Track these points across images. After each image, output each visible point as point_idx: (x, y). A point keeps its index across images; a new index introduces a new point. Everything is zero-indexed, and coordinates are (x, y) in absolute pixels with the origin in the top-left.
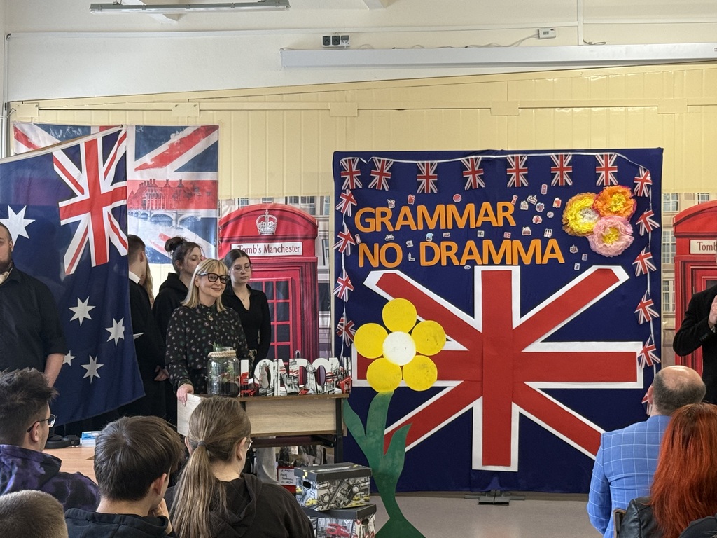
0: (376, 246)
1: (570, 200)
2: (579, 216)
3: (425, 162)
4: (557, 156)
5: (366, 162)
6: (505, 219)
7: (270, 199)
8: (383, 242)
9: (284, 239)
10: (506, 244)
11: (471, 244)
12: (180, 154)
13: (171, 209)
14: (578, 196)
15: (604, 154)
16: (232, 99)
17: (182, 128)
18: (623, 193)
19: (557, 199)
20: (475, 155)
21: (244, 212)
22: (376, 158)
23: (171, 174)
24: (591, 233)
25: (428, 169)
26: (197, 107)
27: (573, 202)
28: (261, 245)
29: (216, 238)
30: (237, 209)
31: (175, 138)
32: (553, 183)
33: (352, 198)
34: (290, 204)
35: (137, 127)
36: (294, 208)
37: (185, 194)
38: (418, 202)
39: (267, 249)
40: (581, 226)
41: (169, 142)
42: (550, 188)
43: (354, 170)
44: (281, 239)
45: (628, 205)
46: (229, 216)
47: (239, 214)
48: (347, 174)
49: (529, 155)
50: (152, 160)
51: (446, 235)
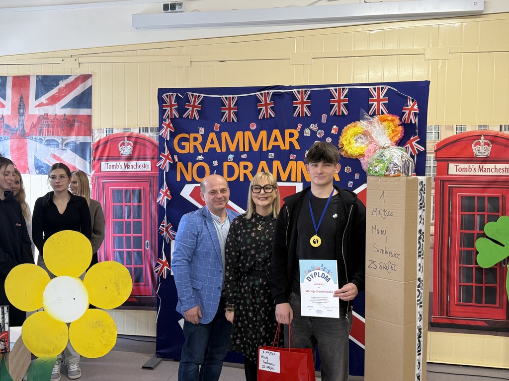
0: (190, 164)
1: (345, 127)
2: (353, 141)
3: (228, 96)
4: (336, 90)
5: (182, 96)
6: (291, 143)
7: (128, 129)
8: (194, 162)
9: (138, 159)
10: (292, 164)
11: (263, 164)
12: (65, 95)
13: (58, 135)
14: (353, 124)
15: (376, 87)
16: (101, 55)
17: (68, 77)
18: (392, 121)
19: (335, 127)
20: (267, 90)
21: (110, 138)
22: (190, 93)
23: (58, 110)
24: (363, 155)
25: (231, 102)
26: (77, 61)
27: (348, 128)
28: (122, 163)
29: (90, 157)
30: (105, 136)
31: (62, 84)
32: (332, 113)
33: (171, 125)
34: (142, 133)
35: (38, 76)
36: (145, 136)
37: (68, 125)
38: (222, 130)
39: (126, 166)
40: (354, 149)
41: (58, 87)
42: (329, 117)
43: (173, 103)
44: (136, 159)
45: (396, 131)
46: (99, 141)
47: (106, 139)
48: (167, 106)
49: (312, 89)
50: (46, 100)
51: (244, 156)
